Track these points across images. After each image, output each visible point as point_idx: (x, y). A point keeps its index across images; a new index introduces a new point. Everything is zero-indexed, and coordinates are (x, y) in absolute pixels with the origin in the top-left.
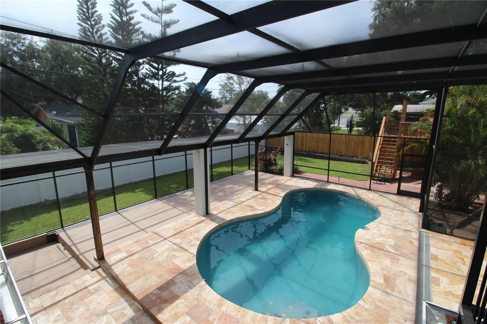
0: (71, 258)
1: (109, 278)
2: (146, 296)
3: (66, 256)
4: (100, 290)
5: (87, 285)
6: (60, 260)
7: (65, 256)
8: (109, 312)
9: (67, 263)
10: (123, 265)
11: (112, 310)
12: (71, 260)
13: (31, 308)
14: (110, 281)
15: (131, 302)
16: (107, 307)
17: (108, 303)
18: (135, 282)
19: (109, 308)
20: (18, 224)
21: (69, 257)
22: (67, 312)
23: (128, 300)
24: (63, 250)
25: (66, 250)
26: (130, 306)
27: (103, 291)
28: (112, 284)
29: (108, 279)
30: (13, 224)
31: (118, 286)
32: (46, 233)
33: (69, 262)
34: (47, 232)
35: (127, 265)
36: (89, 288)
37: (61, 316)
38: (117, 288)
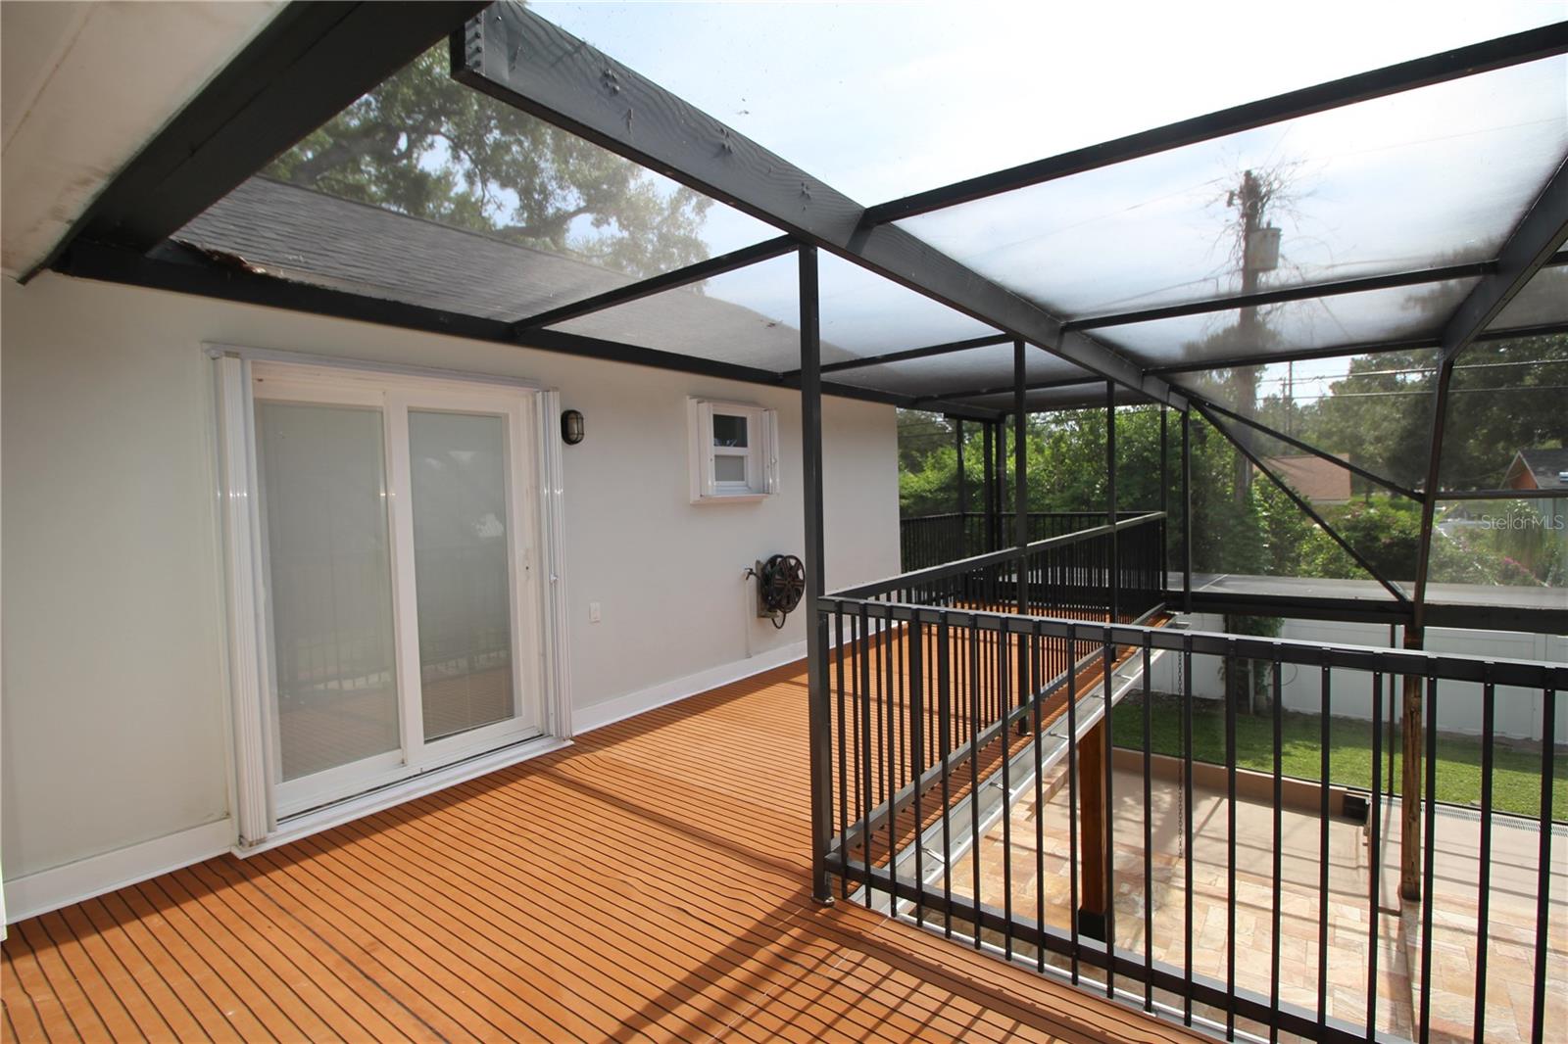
0: (1365, 867)
1: (1398, 947)
2: (1445, 1034)
3: (1357, 857)
4: (1355, 951)
5: (1338, 923)
6: (1339, 857)
7: (1355, 857)
8: (1336, 996)
9: (1349, 871)
10: (1453, 942)
11: (1346, 999)
12: (1362, 871)
13: (1217, 885)
14: (1394, 954)
15: (1402, 1023)
16: (1341, 985)
17: (1349, 983)
18: (1445, 991)
19: (1343, 992)
20: (1306, 747)
21: (1361, 863)
22: (1264, 934)
23: (1398, 1013)
24: (1361, 844)
25: (1366, 848)
26: (1391, 1024)
27: (1361, 956)
28: (1394, 961)
29: (1394, 946)
30: (1298, 744)
31: (1401, 972)
32: (1345, 789)
33: (1354, 872)
34: (1349, 788)
35: (1464, 949)
36: (1337, 931)
37: (1249, 933)
38: (1397, 976)
